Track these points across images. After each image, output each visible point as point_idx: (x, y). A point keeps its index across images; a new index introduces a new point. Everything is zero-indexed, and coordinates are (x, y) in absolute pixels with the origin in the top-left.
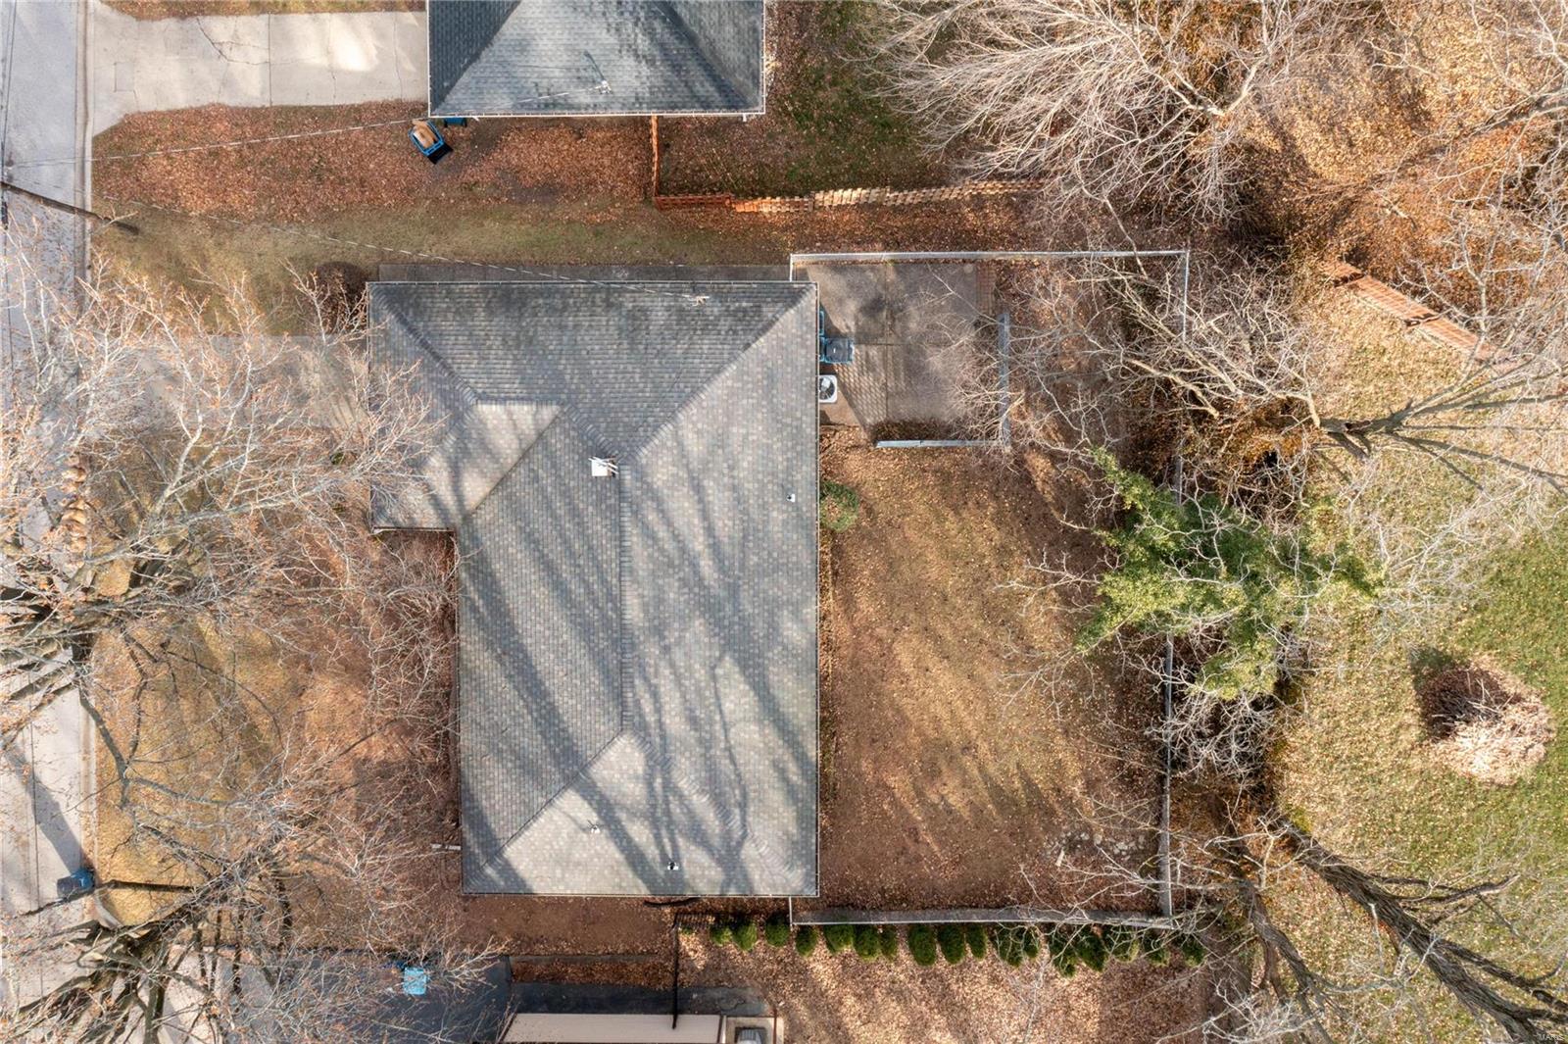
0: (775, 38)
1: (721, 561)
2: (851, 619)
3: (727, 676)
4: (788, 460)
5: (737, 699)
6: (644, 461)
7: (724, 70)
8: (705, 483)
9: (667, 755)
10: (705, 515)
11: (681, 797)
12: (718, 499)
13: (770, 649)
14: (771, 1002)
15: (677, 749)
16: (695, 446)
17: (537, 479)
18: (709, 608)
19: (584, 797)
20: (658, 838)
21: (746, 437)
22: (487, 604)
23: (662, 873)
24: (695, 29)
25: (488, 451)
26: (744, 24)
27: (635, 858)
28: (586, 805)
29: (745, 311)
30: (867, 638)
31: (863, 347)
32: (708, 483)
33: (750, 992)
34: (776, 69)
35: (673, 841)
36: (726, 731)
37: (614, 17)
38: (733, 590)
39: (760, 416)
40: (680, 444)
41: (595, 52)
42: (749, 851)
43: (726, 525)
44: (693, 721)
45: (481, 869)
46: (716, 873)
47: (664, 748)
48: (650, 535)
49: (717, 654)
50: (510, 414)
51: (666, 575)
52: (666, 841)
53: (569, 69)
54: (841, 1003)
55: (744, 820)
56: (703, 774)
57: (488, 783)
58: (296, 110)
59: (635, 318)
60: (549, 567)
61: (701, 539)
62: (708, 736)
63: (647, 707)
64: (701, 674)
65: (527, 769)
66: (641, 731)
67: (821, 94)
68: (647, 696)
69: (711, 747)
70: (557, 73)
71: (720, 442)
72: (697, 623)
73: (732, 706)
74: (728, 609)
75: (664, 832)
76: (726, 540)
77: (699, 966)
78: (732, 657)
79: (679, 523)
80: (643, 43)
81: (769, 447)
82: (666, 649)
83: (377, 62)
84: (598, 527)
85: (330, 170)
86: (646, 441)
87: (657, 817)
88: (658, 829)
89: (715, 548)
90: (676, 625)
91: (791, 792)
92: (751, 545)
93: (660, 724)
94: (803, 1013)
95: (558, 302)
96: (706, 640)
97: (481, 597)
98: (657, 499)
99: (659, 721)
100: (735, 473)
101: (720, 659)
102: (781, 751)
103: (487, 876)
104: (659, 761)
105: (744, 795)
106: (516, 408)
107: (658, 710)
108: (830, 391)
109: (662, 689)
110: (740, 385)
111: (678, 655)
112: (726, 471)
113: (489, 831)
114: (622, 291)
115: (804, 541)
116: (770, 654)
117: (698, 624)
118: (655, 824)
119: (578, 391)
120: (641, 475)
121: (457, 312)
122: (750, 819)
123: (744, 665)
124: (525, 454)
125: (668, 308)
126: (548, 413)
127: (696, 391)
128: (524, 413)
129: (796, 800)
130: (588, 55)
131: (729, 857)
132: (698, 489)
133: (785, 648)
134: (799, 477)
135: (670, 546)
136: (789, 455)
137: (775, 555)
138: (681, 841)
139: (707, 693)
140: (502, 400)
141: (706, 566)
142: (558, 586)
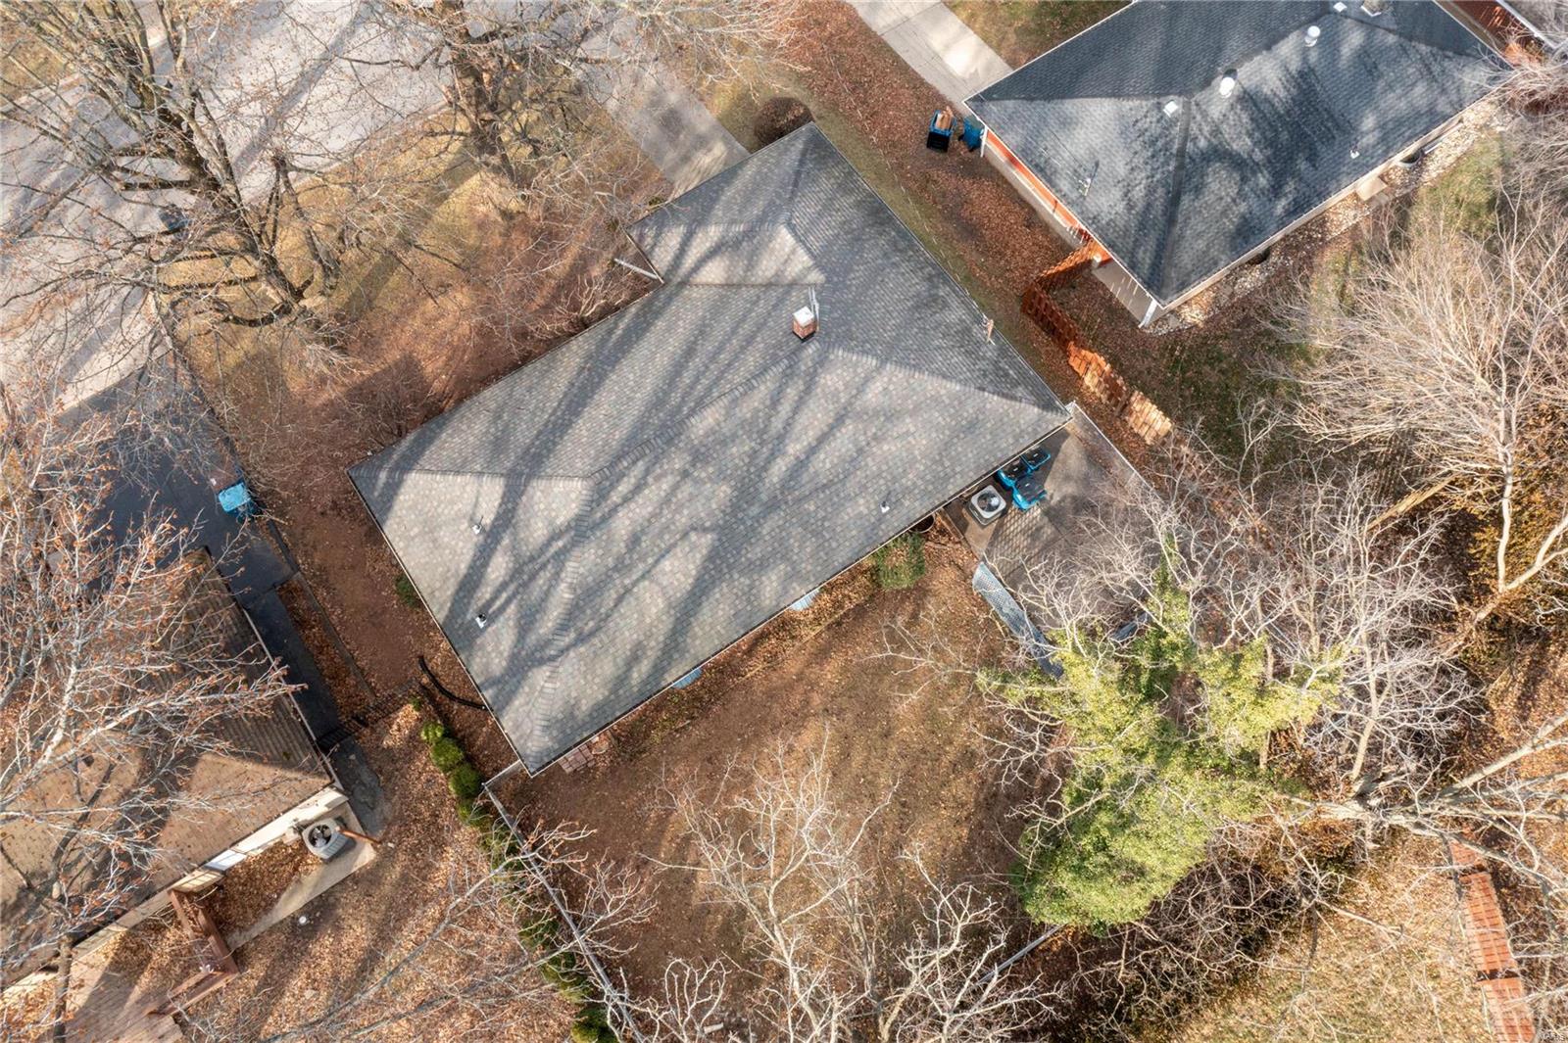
0: (1217, 311)
1: (791, 477)
2: (808, 665)
3: (693, 547)
4: (914, 483)
5: (678, 570)
6: (832, 357)
7: (1171, 257)
8: (848, 421)
9: (589, 533)
10: (822, 439)
11: (557, 576)
12: (843, 442)
13: (741, 573)
14: (387, 833)
15: (600, 538)
16: (873, 395)
17: (755, 303)
18: (746, 492)
19: (504, 495)
20: (504, 586)
21: (908, 433)
22: (622, 337)
23: (469, 617)
24: (1180, 218)
25: (750, 260)
26: (1213, 252)
27: (470, 583)
28: (496, 504)
29: (1007, 375)
30: (801, 690)
31: (1046, 519)
32: (849, 428)
33: (387, 807)
34: (1196, 326)
35: (508, 601)
36: (643, 577)
37: (1138, 161)
38: (772, 506)
39: (934, 435)
40: (867, 380)
41: (1104, 168)
42: (540, 676)
43: (824, 463)
44: (634, 540)
45: (380, 468)
46: (498, 664)
47: (595, 526)
48: (775, 402)
49: (708, 524)
50: (793, 252)
51: (749, 434)
52: (504, 595)
53: (1076, 160)
54: (425, 903)
55: (568, 648)
56: (590, 579)
57: (464, 427)
58: (890, 50)
59: (935, 301)
60: (690, 352)
61: (798, 447)
62: (627, 562)
63: (623, 488)
64: (683, 520)
65: (498, 445)
66: (600, 494)
67: (1207, 368)
68: (633, 480)
69: (618, 571)
70: (1066, 155)
71: (891, 416)
72: (724, 488)
73: (668, 568)
74: (755, 510)
75: (512, 587)
76: (812, 470)
77: (387, 742)
78: (713, 540)
79: (803, 419)
80: (1138, 193)
81: (914, 461)
82: (685, 474)
83: (967, 76)
84: (752, 360)
85: (866, 92)
86: (851, 350)
87: (523, 573)
88: (511, 581)
89: (801, 465)
90: (711, 470)
91: (621, 680)
92: (822, 496)
93: (614, 510)
94: (394, 873)
95: (902, 244)
96: (714, 506)
97: (624, 330)
98: (808, 390)
99: (617, 506)
100: (873, 443)
101: (705, 530)
102: (653, 643)
103: (376, 477)
104: (581, 529)
105: (592, 634)
106: (801, 251)
107: (626, 500)
108: (991, 508)
109: (646, 492)
110: (947, 401)
111: (687, 488)
112: (869, 434)
113: (421, 453)
114: (946, 282)
115: (855, 544)
116: (736, 576)
117: (724, 491)
118: (515, 573)
119: (848, 287)
120: (821, 362)
121: (840, 185)
122: (572, 654)
123: (713, 556)
124: (769, 285)
125: (962, 321)
126: (816, 277)
127: (917, 367)
128: (803, 259)
129: (614, 691)
130: (1097, 164)
131: (522, 664)
132: (840, 420)
133: (751, 587)
134: (907, 503)
135: (777, 424)
136: (920, 482)
137: (826, 524)
138: (512, 608)
139: (667, 537)
140: (800, 240)
141: (779, 468)
142: (678, 368)
